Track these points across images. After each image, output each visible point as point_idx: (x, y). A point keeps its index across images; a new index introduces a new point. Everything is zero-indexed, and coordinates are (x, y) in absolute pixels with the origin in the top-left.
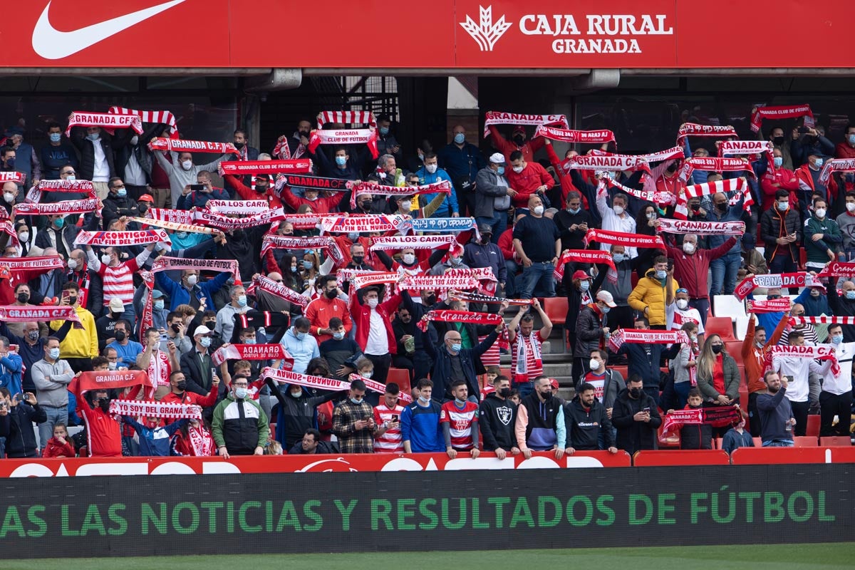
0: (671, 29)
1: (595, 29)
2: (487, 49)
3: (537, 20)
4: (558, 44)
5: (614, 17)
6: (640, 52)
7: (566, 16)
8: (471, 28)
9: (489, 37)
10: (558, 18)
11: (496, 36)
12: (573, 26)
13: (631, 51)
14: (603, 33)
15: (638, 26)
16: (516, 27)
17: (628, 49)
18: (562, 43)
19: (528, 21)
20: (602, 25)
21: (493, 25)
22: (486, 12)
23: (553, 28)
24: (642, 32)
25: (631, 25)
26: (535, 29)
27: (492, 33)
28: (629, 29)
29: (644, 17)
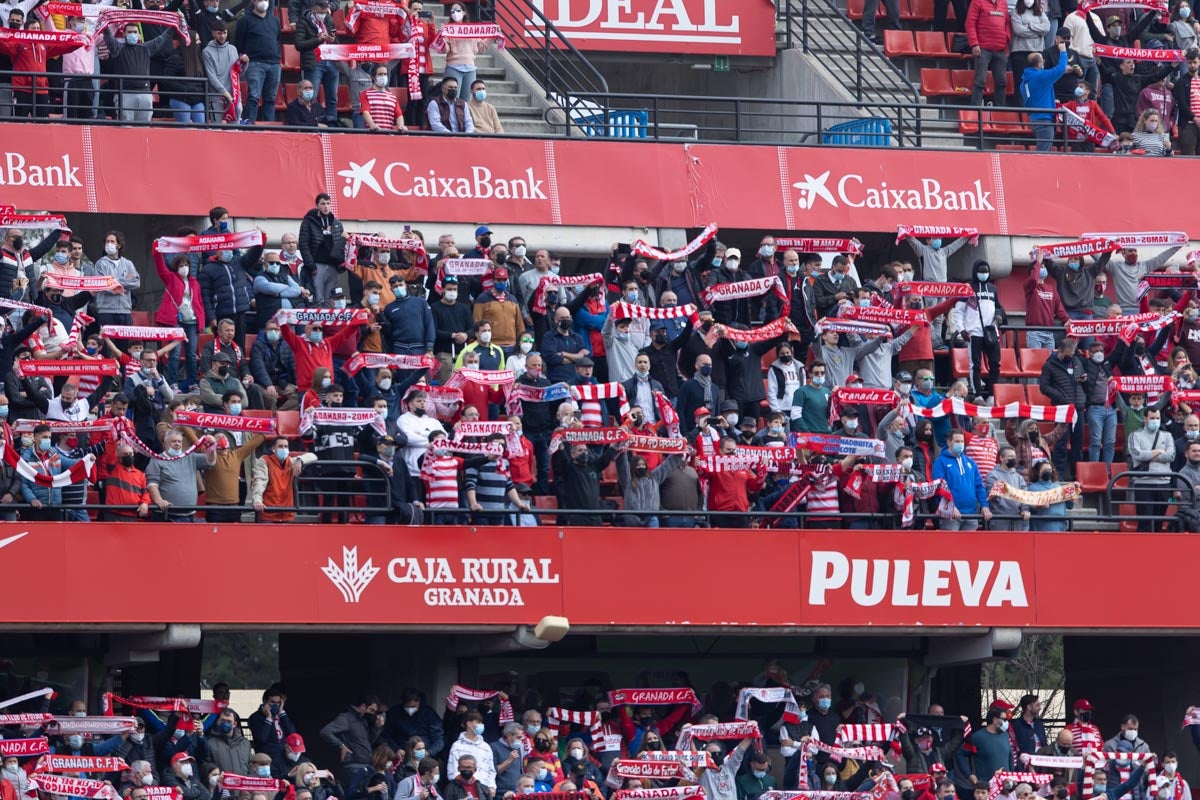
0: (557, 576)
1: (472, 576)
2: (352, 601)
3: (407, 564)
4: (431, 594)
5: (493, 561)
6: (523, 604)
7: (439, 560)
8: (334, 574)
9: (355, 585)
10: (430, 562)
11: (363, 584)
12: (448, 572)
13: (512, 603)
14: (481, 581)
15: (520, 571)
16: (383, 574)
17: (509, 601)
18: (435, 593)
19: (397, 566)
20: (480, 571)
21: (358, 570)
22: (350, 554)
23: (425, 575)
24: (524, 580)
25: (512, 570)
26: (405, 575)
27: (358, 580)
28: (509, 577)
29: (526, 561)
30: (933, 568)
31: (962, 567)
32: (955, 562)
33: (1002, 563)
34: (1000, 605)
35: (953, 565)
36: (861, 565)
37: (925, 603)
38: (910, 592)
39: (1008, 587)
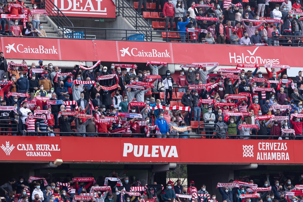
0: (60, 149)
1: (38, 149)
2: (8, 155)
3: (22, 146)
4: (28, 153)
5: (44, 145)
6: (51, 156)
7: (30, 145)
8: (4, 148)
9: (9, 151)
10: (28, 145)
11: (11, 151)
12: (32, 148)
13: (48, 156)
14: (40, 150)
15: (50, 148)
16: (16, 148)
18: (29, 153)
19: (19, 146)
20: (40, 148)
21: (10, 147)
22: (8, 143)
23: (26, 148)
24: (51, 150)
25: (48, 148)
26: (21, 149)
27: (10, 150)
28: (48, 149)
29: (52, 145)
30: (154, 147)
31: (162, 147)
32: (160, 146)
33: (172, 146)
34: (171, 157)
35: (159, 147)
36: (136, 147)
37: (152, 156)
38: (148, 154)
39: (173, 152)
